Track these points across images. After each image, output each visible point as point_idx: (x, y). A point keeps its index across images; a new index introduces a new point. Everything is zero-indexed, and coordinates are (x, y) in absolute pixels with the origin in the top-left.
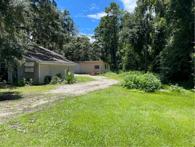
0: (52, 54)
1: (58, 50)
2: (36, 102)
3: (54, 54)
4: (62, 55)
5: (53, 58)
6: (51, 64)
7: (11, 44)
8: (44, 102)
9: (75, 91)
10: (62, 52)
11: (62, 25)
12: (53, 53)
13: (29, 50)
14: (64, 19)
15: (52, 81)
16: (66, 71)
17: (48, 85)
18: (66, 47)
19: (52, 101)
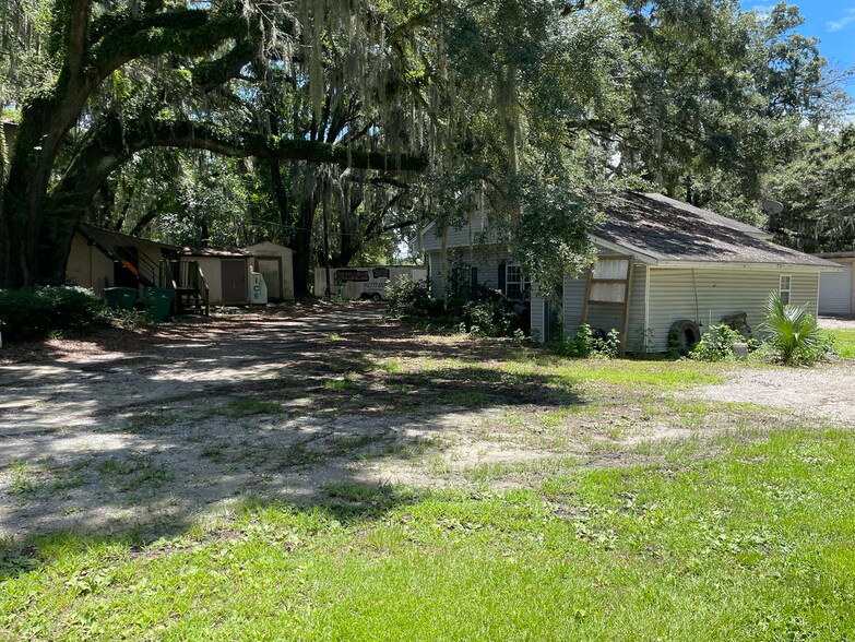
0: (702, 224)
1: (731, 202)
2: (638, 427)
3: (716, 223)
4: (753, 224)
5: (708, 241)
6: (703, 266)
7: (550, 192)
8: (672, 434)
9: (824, 401)
10: (754, 210)
11: (760, 78)
12: (708, 216)
13: (609, 211)
14: (773, 50)
15: (702, 345)
16: (775, 303)
17: (682, 362)
18: (773, 183)
19: (710, 433)
